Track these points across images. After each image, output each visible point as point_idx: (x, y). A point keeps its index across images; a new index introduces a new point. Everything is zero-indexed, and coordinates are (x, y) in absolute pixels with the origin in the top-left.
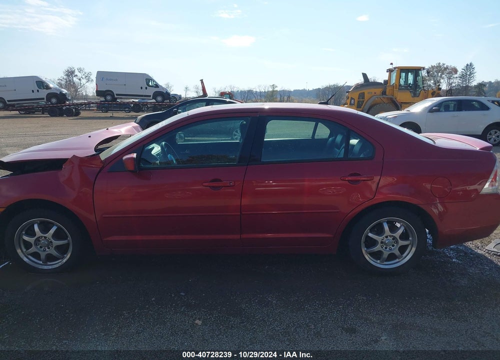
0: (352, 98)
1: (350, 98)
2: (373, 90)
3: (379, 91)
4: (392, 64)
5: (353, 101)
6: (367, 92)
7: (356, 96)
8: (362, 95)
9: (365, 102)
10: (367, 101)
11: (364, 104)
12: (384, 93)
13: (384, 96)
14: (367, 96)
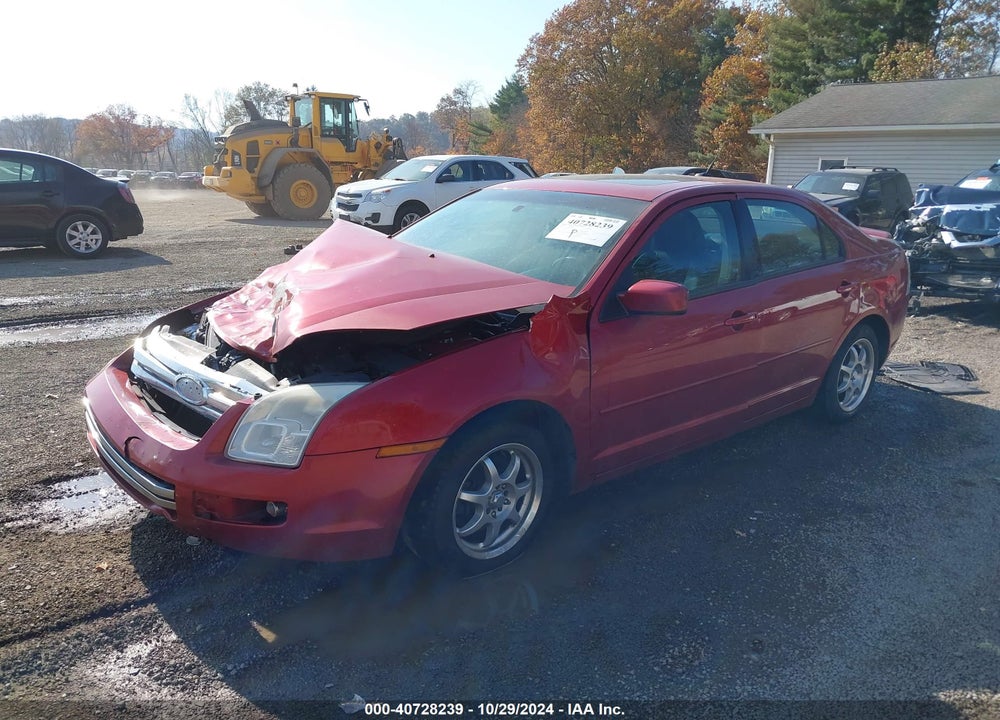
0: (234, 153)
1: (230, 152)
2: (275, 137)
3: (284, 138)
4: (295, 85)
5: (237, 158)
6: (263, 139)
7: (242, 146)
8: (253, 148)
9: (261, 161)
10: (266, 157)
11: (260, 164)
12: (294, 143)
13: (295, 149)
14: (263, 150)
